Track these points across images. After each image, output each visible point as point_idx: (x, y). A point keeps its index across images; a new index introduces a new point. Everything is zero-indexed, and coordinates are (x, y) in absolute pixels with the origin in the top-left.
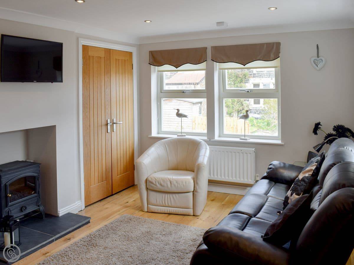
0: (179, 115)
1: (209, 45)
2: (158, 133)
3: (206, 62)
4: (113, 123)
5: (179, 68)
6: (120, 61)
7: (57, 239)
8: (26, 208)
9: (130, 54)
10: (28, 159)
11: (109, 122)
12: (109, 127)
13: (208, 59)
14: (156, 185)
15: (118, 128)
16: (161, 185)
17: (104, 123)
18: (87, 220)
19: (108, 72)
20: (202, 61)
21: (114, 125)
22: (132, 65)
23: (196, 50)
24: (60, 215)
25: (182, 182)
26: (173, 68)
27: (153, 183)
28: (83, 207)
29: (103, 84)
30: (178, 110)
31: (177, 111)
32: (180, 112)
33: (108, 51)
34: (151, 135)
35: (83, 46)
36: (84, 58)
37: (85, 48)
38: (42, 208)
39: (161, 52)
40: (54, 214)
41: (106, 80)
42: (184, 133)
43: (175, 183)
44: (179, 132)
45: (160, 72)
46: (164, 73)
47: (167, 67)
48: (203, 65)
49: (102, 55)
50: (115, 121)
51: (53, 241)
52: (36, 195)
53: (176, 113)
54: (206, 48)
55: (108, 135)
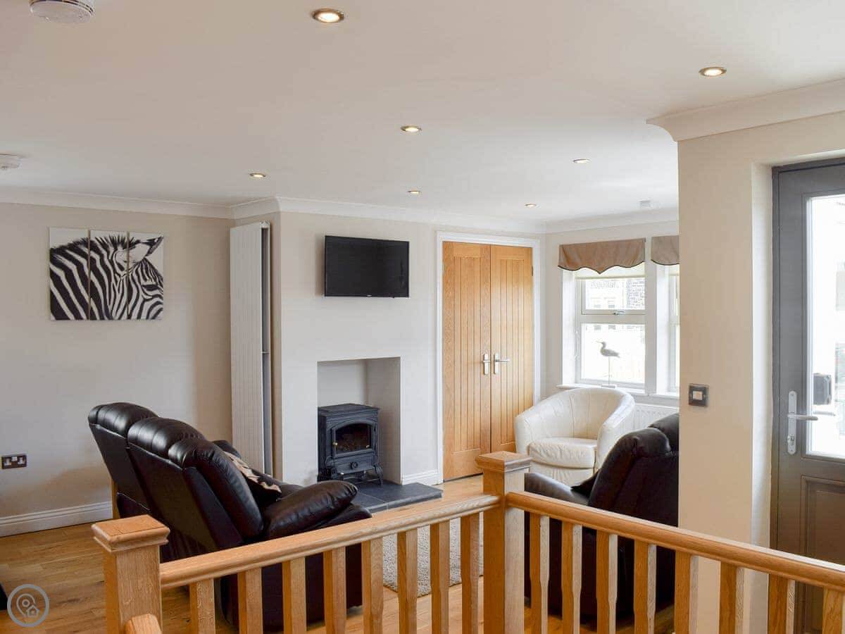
0: (605, 352)
1: (648, 234)
2: (576, 382)
3: (645, 264)
4: (495, 361)
5: (603, 274)
6: (509, 264)
7: (391, 507)
8: (357, 465)
9: (529, 251)
10: (367, 402)
11: (487, 357)
12: (487, 365)
13: (646, 260)
14: (540, 455)
15: (504, 369)
16: (548, 455)
17: (478, 358)
18: (437, 493)
19: (487, 280)
20: (637, 261)
21: (497, 363)
22: (532, 268)
23: (629, 243)
24: (403, 484)
25: (577, 452)
26: (595, 273)
27: (536, 451)
28: (441, 481)
29: (477, 299)
30: (604, 344)
31: (602, 345)
32: (607, 348)
33: (488, 249)
34: (562, 383)
35: (445, 243)
36: (445, 260)
37: (447, 246)
38: (379, 470)
39: (576, 247)
40: (396, 482)
41: (483, 293)
42: (614, 382)
43: (567, 453)
44: (604, 382)
45: (580, 280)
46: (587, 280)
47: (585, 272)
48: (639, 269)
49: (477, 254)
50: (497, 358)
51: (384, 508)
52: (370, 450)
53: (600, 348)
54: (644, 240)
55: (486, 379)
